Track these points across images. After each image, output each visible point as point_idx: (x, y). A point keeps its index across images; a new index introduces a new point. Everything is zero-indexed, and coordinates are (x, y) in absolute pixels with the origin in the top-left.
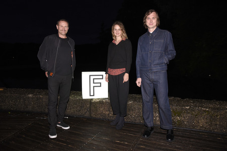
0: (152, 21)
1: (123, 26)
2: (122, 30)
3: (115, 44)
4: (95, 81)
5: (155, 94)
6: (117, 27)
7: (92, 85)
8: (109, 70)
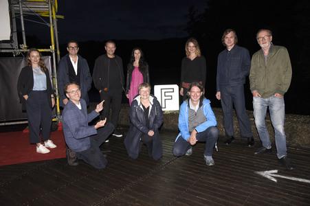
0: (230, 39)
1: (197, 43)
2: (196, 47)
3: (190, 60)
4: (167, 94)
5: (234, 108)
6: (191, 44)
7: (164, 98)
8: (183, 83)
